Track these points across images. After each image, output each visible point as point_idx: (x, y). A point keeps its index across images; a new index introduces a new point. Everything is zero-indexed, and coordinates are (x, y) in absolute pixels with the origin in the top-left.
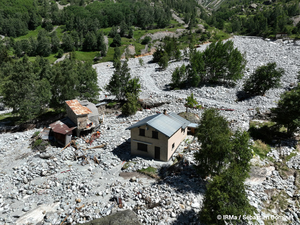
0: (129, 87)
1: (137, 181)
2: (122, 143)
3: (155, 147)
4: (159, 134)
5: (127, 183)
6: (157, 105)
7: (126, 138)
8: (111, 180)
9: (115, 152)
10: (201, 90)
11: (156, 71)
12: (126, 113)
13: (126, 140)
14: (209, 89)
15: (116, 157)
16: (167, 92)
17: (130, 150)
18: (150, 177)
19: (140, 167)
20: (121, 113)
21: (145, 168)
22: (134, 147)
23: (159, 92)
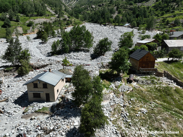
0: (22, 56)
1: (36, 119)
2: (21, 95)
3: (46, 94)
4: (47, 85)
5: (28, 122)
6: (43, 66)
7: (24, 91)
8: (15, 122)
9: (16, 102)
10: (71, 55)
11: (40, 44)
12: (21, 74)
13: (24, 92)
14: (75, 54)
15: (17, 106)
16: (49, 57)
17: (28, 98)
18: (45, 113)
19: (37, 109)
20: (17, 74)
21: (40, 108)
22: (31, 96)
23: (44, 57)
